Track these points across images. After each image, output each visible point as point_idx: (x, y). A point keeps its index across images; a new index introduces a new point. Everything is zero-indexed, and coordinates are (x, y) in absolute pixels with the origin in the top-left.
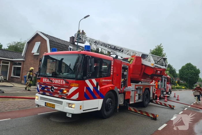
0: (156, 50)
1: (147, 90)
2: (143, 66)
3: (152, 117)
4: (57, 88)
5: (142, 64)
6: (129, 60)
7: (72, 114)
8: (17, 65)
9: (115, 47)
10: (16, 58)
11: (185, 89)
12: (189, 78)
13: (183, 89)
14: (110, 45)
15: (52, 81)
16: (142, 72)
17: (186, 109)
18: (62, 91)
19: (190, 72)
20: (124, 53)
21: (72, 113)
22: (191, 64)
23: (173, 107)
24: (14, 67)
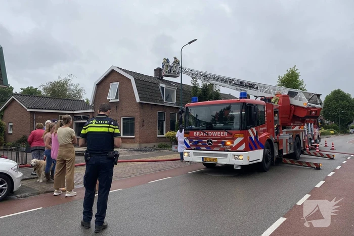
0: (288, 75)
1: (297, 138)
2: (293, 107)
3: (314, 168)
4: (216, 141)
5: (291, 105)
6: (273, 100)
7: (241, 166)
8: (81, 120)
9: (241, 82)
10: (79, 110)
11: (335, 134)
12: (339, 116)
13: (332, 134)
14: (233, 80)
15: (208, 134)
16: (292, 114)
17: (349, 158)
18: (224, 144)
19: (341, 104)
20: (259, 90)
21: (241, 164)
22: (342, 91)
23: (332, 157)
24: (75, 123)
